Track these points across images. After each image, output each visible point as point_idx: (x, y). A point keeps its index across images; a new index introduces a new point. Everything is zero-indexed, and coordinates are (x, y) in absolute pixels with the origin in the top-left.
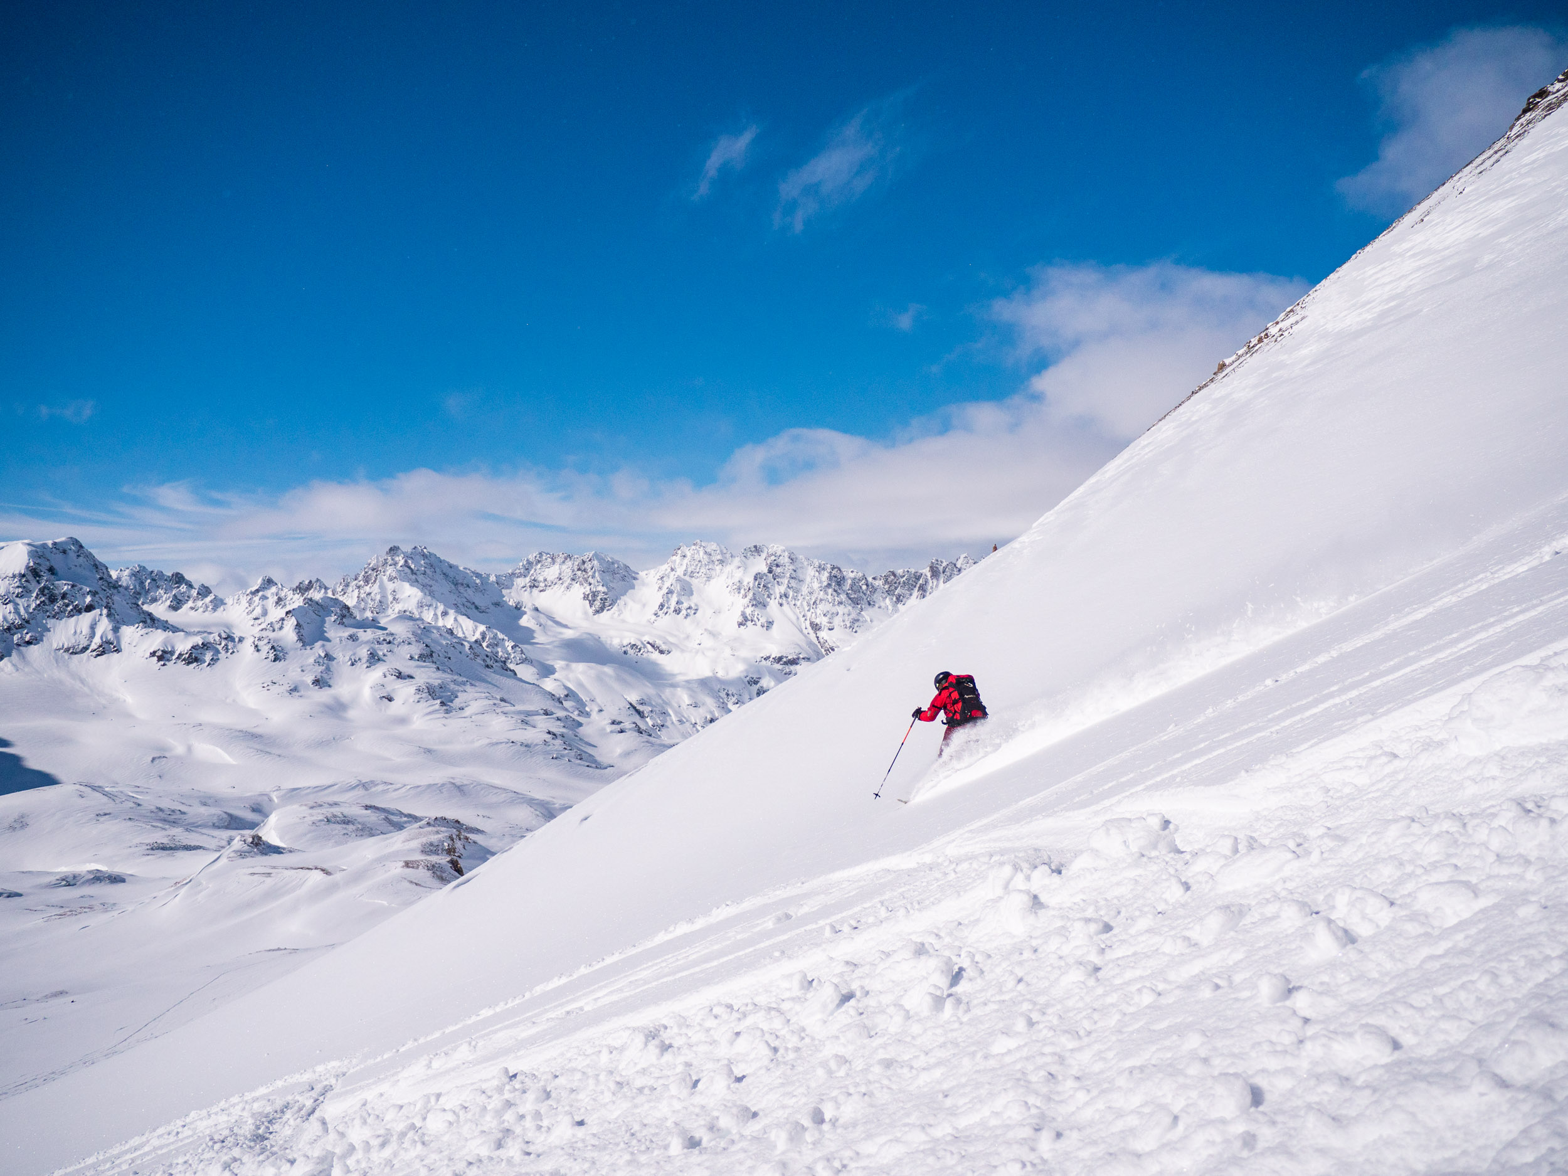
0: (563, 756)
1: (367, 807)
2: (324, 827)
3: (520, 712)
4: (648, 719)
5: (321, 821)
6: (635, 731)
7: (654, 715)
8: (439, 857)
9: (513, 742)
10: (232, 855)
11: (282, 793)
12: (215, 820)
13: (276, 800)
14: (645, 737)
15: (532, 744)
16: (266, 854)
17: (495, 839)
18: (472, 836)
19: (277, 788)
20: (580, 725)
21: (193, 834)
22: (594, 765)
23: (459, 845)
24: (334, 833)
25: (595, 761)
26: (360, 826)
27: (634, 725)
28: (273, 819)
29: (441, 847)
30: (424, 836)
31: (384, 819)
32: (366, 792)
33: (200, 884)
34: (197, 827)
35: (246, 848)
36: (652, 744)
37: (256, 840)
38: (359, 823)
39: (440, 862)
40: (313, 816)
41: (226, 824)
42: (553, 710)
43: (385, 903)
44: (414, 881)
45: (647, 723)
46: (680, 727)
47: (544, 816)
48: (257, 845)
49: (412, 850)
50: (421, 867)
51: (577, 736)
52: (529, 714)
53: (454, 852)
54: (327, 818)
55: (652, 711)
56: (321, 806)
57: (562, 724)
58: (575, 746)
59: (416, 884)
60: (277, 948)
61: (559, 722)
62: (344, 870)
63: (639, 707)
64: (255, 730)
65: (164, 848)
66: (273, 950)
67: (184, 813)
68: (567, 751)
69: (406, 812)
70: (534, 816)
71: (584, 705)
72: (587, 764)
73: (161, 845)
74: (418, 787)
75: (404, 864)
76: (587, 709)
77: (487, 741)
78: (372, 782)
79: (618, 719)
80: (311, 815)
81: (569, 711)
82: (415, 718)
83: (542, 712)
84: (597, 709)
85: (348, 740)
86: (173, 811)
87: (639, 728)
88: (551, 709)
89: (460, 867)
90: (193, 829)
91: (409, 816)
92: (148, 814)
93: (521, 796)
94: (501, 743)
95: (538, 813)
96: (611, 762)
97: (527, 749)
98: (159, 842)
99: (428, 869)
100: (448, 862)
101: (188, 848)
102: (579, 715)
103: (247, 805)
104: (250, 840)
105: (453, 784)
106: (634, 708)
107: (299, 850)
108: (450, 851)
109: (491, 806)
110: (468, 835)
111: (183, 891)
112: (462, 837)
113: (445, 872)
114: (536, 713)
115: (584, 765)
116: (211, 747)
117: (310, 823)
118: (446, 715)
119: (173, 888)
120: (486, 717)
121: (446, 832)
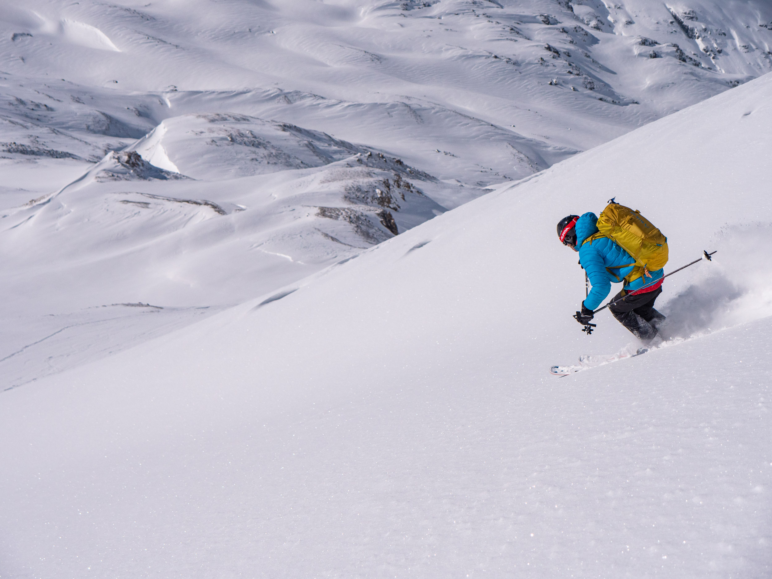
0: (566, 82)
1: (285, 127)
2: (226, 147)
3: (510, 17)
4: (699, 41)
5: (223, 139)
6: (675, 57)
7: (708, 35)
8: (367, 207)
9: (496, 57)
10: (102, 174)
11: (177, 95)
12: (90, 121)
13: (169, 104)
14: (689, 66)
15: (523, 61)
16: (145, 178)
17: (449, 190)
18: (416, 183)
19: (172, 88)
20: (595, 41)
21: (62, 137)
22: (609, 99)
23: (396, 193)
24: (239, 156)
25: (612, 93)
26: (274, 151)
27: (675, 49)
28: (161, 130)
29: (371, 194)
30: (351, 178)
31: (307, 146)
32: (289, 106)
33: (60, 206)
34: (67, 128)
35: (120, 167)
36: (698, 78)
37: (133, 159)
38: (273, 147)
39: (368, 213)
40: (213, 132)
41: (104, 128)
42: (557, 18)
43: (289, 258)
44: (331, 234)
45: (697, 46)
46: (745, 55)
47: (530, 161)
48: (134, 165)
49: (333, 194)
50: (341, 217)
51: (589, 57)
52: (522, 20)
53: (389, 202)
54: (231, 136)
55: (705, 30)
56: (224, 119)
57: (569, 39)
58: (585, 70)
59: (333, 239)
60: (137, 302)
61: (565, 35)
62: (241, 210)
63: (689, 24)
64: (148, 10)
65: (24, 151)
66: (132, 305)
67: (51, 109)
68: (572, 76)
69: (337, 138)
70: (517, 161)
71: (605, 13)
72: (601, 96)
73: (20, 148)
74: (360, 105)
75: (319, 211)
76: (610, 18)
77: (460, 52)
78: (297, 93)
79: (652, 37)
80: (211, 131)
81: (582, 21)
82: (362, 11)
83: (541, 19)
84: (624, 20)
85: (269, 34)
86: (38, 105)
87: (682, 53)
88: (554, 15)
89: (394, 224)
90: (60, 130)
91: (342, 144)
92: (7, 107)
93: (500, 131)
94: (480, 56)
95: (522, 156)
96: (635, 97)
97: (516, 67)
98: (18, 142)
99: (351, 222)
100: (378, 214)
101: (54, 154)
102: (597, 28)
103: (131, 107)
104: (126, 158)
105: (406, 105)
106: (680, 23)
107: (187, 177)
108: (384, 200)
109: (455, 141)
110: (410, 181)
111: (39, 213)
112: (402, 183)
113: (372, 227)
114: (533, 20)
115: (595, 98)
116: (89, 27)
117: (209, 140)
118: (405, 12)
119: (28, 207)
120: (461, 20)
121: (381, 174)
